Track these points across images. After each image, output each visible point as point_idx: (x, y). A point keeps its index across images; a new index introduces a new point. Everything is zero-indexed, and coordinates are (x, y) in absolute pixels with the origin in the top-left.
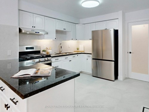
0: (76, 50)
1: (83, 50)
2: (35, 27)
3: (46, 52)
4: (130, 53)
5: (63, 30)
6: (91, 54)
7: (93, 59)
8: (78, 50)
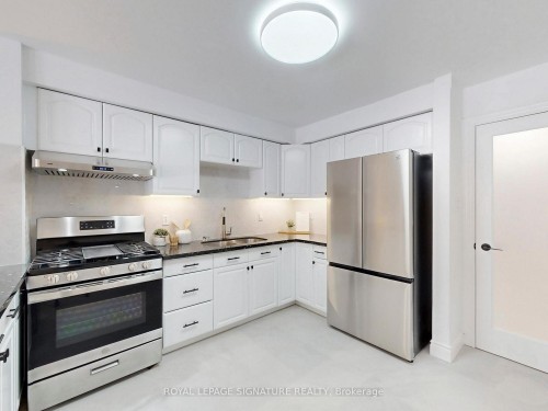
0: (286, 229)
1: (307, 230)
2: (107, 151)
3: (167, 237)
4: (486, 247)
5: (231, 162)
6: (325, 245)
7: (332, 264)
8: (292, 230)
